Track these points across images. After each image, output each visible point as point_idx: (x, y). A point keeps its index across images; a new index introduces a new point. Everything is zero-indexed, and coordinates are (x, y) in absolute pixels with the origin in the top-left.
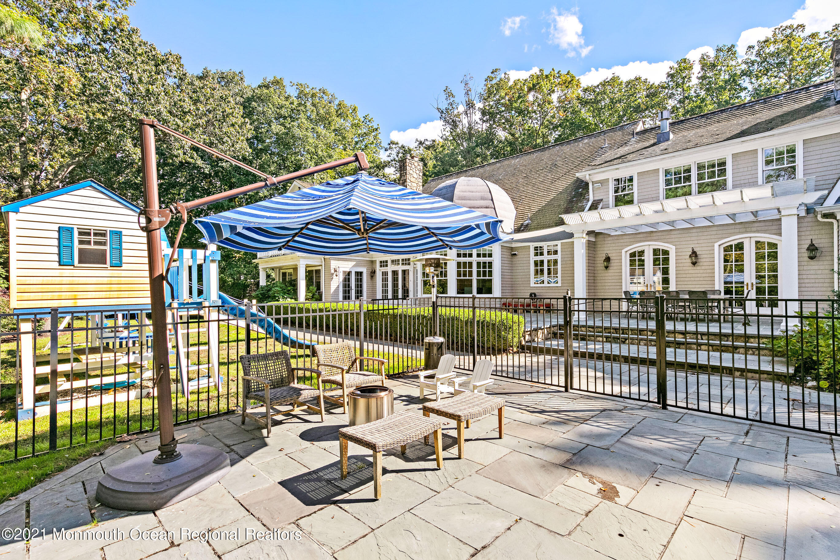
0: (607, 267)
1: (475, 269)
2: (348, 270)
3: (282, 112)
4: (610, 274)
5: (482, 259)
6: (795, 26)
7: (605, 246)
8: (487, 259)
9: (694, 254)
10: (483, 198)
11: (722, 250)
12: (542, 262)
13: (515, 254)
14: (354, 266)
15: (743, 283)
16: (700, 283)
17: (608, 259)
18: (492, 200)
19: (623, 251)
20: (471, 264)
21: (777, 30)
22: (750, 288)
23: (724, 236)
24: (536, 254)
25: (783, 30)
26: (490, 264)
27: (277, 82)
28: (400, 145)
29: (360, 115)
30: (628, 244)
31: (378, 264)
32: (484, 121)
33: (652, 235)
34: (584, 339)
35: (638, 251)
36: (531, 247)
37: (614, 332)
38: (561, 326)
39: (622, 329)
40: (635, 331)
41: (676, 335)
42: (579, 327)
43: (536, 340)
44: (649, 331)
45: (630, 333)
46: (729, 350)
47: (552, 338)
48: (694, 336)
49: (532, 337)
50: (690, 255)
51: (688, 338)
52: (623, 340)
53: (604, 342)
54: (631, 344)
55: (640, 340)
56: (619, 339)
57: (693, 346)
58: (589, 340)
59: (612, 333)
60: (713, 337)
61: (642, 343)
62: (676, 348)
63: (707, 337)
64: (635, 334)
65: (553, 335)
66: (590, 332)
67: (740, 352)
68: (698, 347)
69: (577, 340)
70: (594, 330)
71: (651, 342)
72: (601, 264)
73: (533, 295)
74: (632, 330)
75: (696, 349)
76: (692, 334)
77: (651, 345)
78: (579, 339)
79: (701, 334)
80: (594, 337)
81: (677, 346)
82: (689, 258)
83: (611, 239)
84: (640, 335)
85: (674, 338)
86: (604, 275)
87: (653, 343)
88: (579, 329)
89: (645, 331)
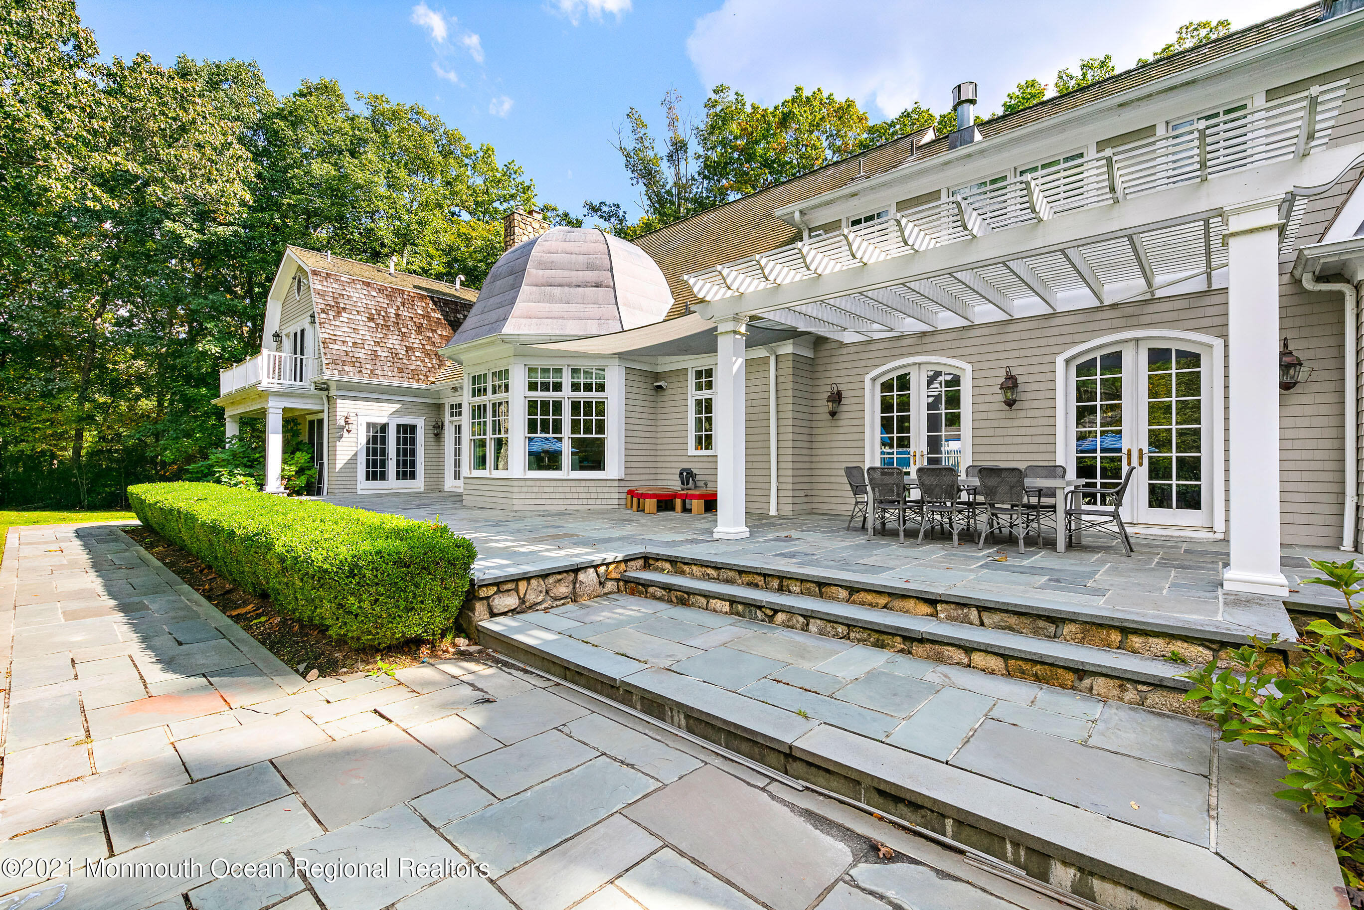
0: (833, 414)
1: (566, 417)
2: (383, 421)
3: (335, 141)
4: (842, 430)
5: (582, 396)
6: (1214, 24)
7: (834, 367)
8: (594, 395)
9: (1011, 384)
10: (591, 267)
11: (1073, 371)
13: (661, 387)
14: (394, 414)
15: (1119, 450)
16: (1024, 448)
17: (837, 398)
18: (611, 271)
19: (867, 378)
20: (558, 406)
21: (1184, 30)
22: (1135, 462)
23: (1077, 338)
24: (699, 387)
25: (1196, 29)
26: (601, 406)
27: (325, 89)
28: (560, 213)
29: (499, 162)
30: (877, 361)
31: (447, 411)
32: (705, 177)
33: (926, 339)
34: (683, 602)
35: (899, 378)
36: (690, 370)
37: (761, 583)
38: (649, 558)
39: (779, 577)
40: (808, 585)
41: (910, 604)
42: (685, 564)
43: (543, 606)
44: (841, 586)
45: (798, 589)
46: (1058, 679)
47: (615, 592)
48: (960, 612)
49: (527, 596)
50: (1002, 384)
51: (942, 615)
52: (770, 613)
53: (726, 613)
54: (788, 627)
55: (808, 616)
56: (760, 608)
57: (947, 650)
58: (693, 605)
59: (756, 586)
60: (1013, 620)
61: (813, 628)
62: (901, 651)
63: (997, 617)
64: (809, 594)
65: (621, 583)
66: (709, 578)
67: (1095, 692)
68: (963, 655)
69: (670, 601)
70: (718, 575)
71: (835, 625)
72: (824, 407)
73: (685, 474)
74: (802, 581)
75: (957, 663)
76: (952, 606)
77: (836, 635)
78: (674, 599)
79: (977, 607)
80: (705, 596)
81: (902, 646)
82: (1000, 391)
83: (844, 351)
84: (822, 597)
85: (906, 612)
86: (829, 431)
87: (840, 630)
88: (686, 568)
89: (830, 585)
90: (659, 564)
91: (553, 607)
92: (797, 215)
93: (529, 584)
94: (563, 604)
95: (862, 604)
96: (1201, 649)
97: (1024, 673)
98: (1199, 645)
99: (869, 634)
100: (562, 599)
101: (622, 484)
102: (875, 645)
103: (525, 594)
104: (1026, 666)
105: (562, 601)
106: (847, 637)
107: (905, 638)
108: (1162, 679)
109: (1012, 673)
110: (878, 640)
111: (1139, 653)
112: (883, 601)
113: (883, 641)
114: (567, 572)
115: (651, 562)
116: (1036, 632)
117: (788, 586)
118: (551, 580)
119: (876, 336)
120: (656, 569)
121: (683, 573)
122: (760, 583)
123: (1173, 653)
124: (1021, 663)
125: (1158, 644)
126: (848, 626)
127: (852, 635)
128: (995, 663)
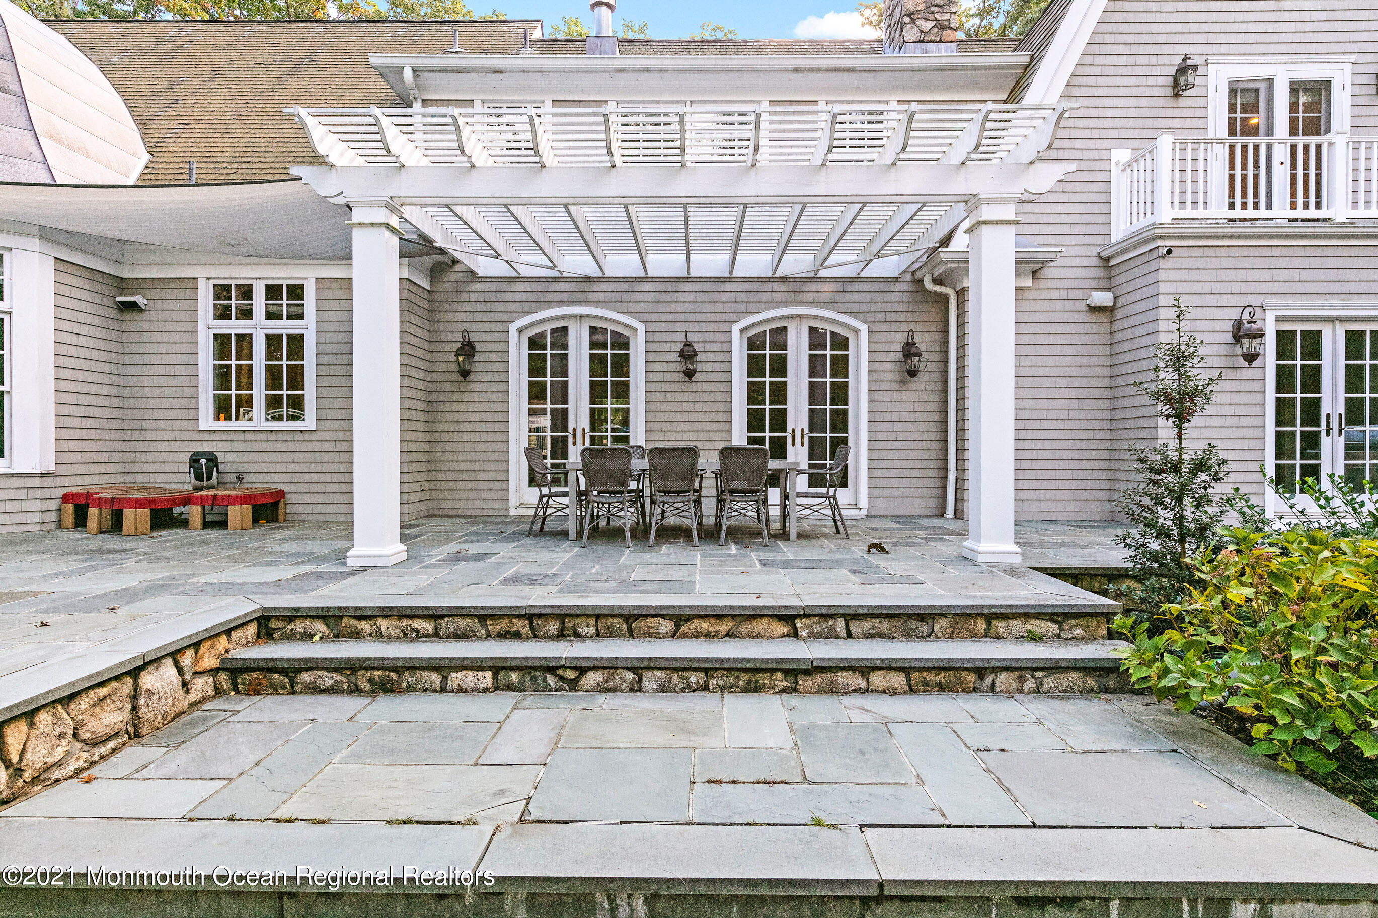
0: (465, 373)
4: (475, 397)
7: (462, 307)
9: (688, 354)
11: (745, 343)
12: (244, 340)
13: (134, 305)
17: (468, 352)
18: (12, 60)
19: (512, 329)
22: (798, 442)
23: (751, 307)
24: (223, 314)
30: (526, 307)
34: (384, 687)
35: (553, 331)
36: (202, 283)
37: (526, 630)
38: (269, 618)
39: (557, 617)
40: (609, 621)
41: (762, 625)
42: (361, 618)
43: (70, 768)
44: (662, 616)
45: (592, 630)
46: (961, 684)
47: (213, 697)
48: (824, 625)
49: (28, 756)
50: (682, 351)
51: (804, 633)
52: (571, 674)
53: (486, 690)
54: (607, 690)
55: (639, 668)
56: (552, 670)
57: (843, 677)
58: (410, 689)
59: (517, 636)
60: (884, 625)
61: (649, 683)
62: (784, 690)
63: (866, 625)
64: (612, 634)
65: (223, 677)
66: (419, 636)
67: (997, 689)
68: (860, 678)
69: (356, 690)
70: (436, 628)
71: (686, 674)
72: (449, 363)
73: (203, 461)
74: (598, 617)
75: (854, 691)
76: (815, 620)
77: (688, 688)
78: (364, 685)
79: (844, 616)
80: (436, 669)
81: (785, 683)
82: (679, 359)
83: (478, 286)
84: (632, 636)
85: (757, 637)
86: (456, 397)
87: (693, 679)
88: (365, 626)
89: (646, 616)
90: (298, 626)
91: (93, 763)
92: (408, 74)
93: (32, 725)
94: (114, 751)
95: (696, 636)
96: (1049, 623)
97: (927, 685)
98: (1047, 620)
99: (737, 677)
100: (109, 739)
101: (49, 482)
102: (746, 690)
103: (22, 753)
104: (930, 677)
105: (112, 745)
106: (706, 688)
107: (786, 672)
108: (1057, 661)
109: (915, 688)
110: (749, 682)
111: (1003, 638)
112: (724, 627)
113: (757, 681)
114: (117, 678)
115: (274, 624)
116: (908, 635)
117: (574, 628)
118: (84, 703)
119: (525, 271)
120: (291, 636)
121: (356, 635)
122: (523, 631)
123: (1030, 631)
124: (925, 674)
125: (1017, 625)
126: (706, 671)
127: (713, 683)
128: (897, 680)
